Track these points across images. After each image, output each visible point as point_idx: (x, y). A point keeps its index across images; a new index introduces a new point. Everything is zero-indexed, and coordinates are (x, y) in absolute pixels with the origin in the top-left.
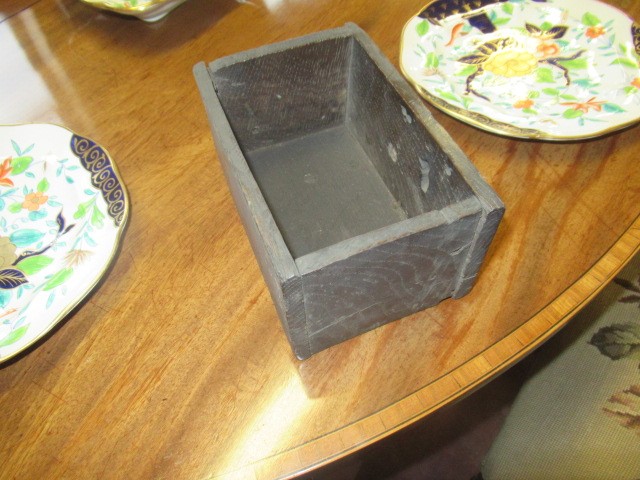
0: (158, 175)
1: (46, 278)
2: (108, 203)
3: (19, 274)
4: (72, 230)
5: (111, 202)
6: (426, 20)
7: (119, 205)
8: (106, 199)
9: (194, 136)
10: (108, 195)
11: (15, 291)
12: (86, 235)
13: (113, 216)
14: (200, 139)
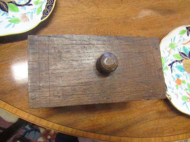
0: (69, 9)
1: (13, 16)
2: (46, 8)
3: (7, 7)
4: (31, 6)
5: (47, 8)
6: (187, 30)
7: (48, 12)
8: (46, 5)
9: (89, 4)
10: (48, 5)
11: (3, 12)
12: (32, 13)
13: (43, 14)
14: (90, 7)
